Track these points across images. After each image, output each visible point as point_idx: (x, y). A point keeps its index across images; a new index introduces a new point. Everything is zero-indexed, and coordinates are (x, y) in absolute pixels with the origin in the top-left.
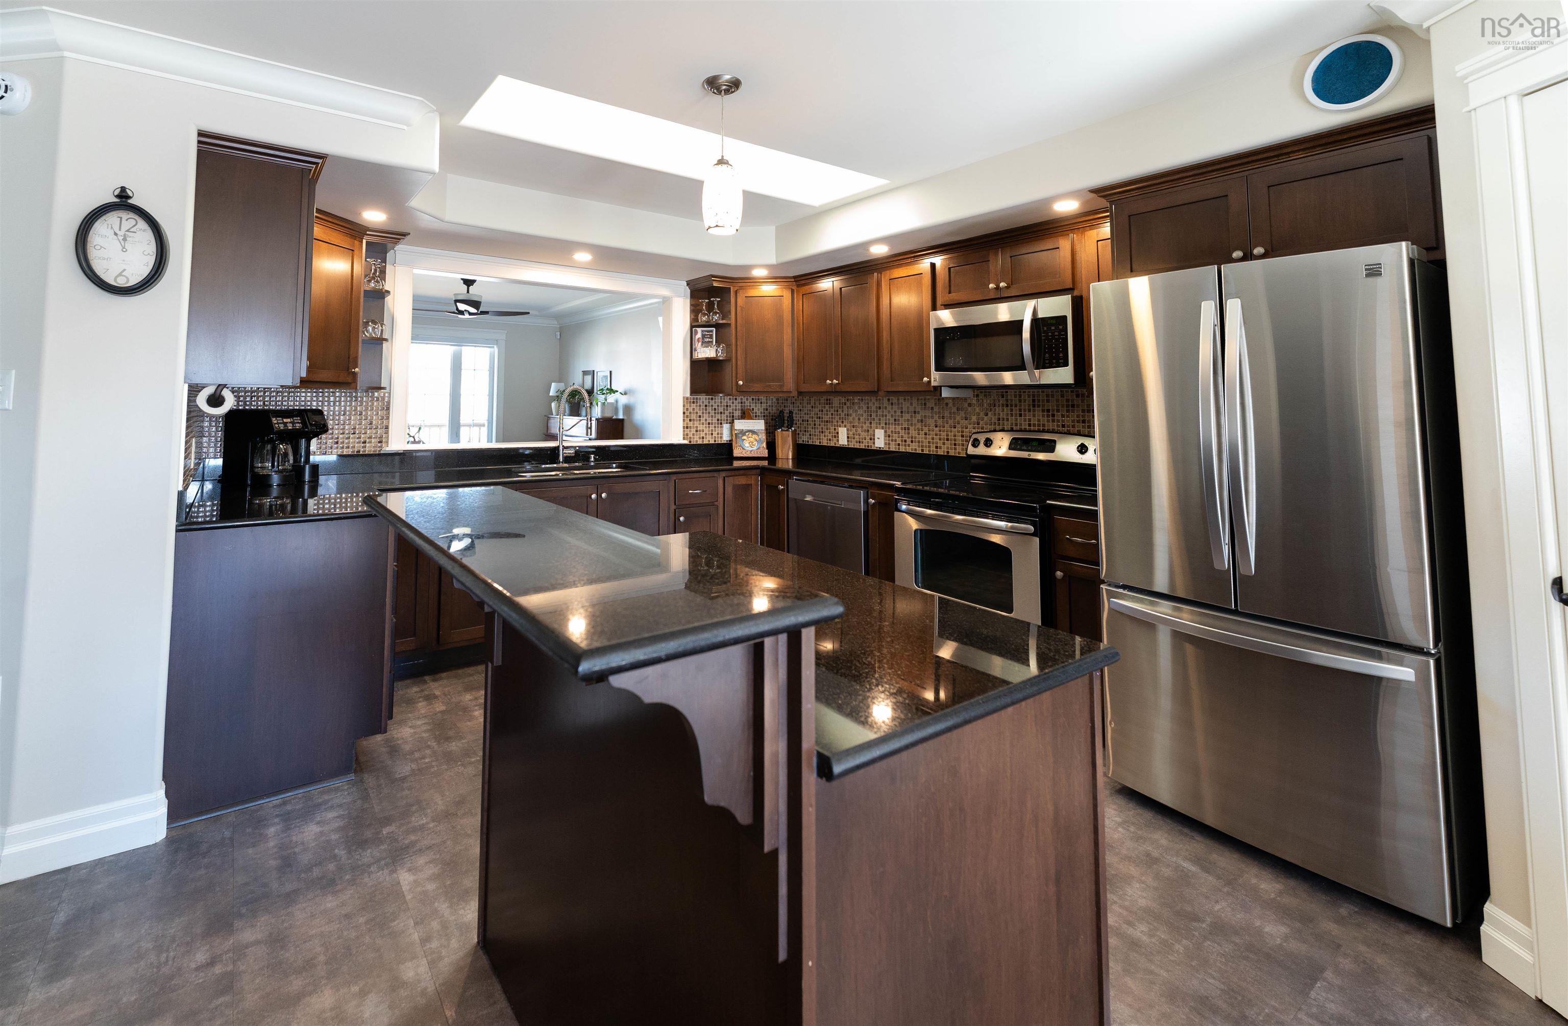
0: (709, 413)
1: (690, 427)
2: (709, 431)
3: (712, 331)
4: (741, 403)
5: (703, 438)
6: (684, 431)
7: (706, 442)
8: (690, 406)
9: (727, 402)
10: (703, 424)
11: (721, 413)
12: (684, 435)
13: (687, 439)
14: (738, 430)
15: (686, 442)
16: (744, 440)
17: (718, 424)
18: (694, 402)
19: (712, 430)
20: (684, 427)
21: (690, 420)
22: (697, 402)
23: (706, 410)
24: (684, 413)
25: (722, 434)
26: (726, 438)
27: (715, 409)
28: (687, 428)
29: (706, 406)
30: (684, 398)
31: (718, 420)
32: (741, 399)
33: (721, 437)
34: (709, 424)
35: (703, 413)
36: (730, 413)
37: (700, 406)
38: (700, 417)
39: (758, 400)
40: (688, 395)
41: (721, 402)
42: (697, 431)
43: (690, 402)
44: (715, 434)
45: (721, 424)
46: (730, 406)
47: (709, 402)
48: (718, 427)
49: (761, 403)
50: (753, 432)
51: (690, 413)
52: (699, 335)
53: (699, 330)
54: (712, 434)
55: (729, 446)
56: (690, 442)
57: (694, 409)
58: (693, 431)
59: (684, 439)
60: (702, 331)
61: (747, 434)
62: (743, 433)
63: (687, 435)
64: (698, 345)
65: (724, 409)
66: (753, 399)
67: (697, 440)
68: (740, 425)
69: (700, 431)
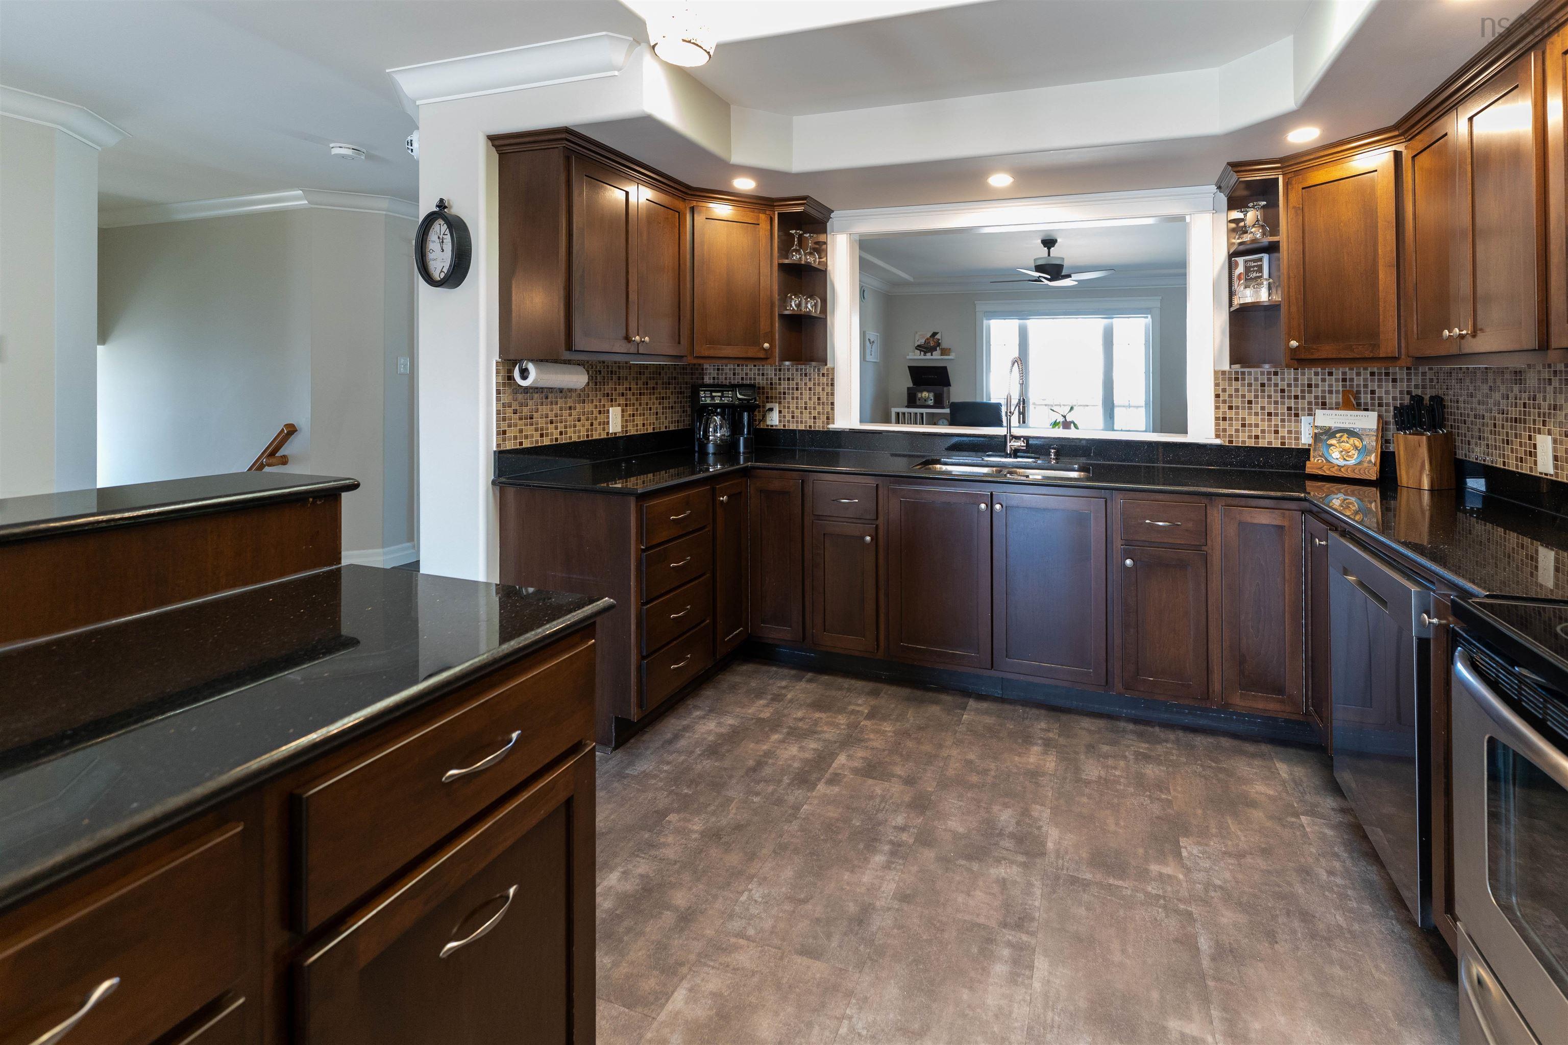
0: (1270, 397)
1: (1231, 419)
2: (1269, 426)
3: (1261, 260)
4: (1344, 380)
5: (1257, 437)
6: (1217, 425)
7: (1262, 443)
8: (1230, 385)
9: (1310, 379)
10: (1256, 414)
11: (1296, 397)
12: (1217, 430)
13: (1224, 436)
14: (1321, 428)
15: (1218, 441)
16: (1332, 445)
17: (1289, 415)
18: (1237, 379)
19: (1276, 426)
20: (1217, 419)
21: (1230, 408)
22: (1243, 379)
23: (1263, 391)
24: (1217, 396)
25: (1298, 432)
26: (1306, 439)
27: (1283, 391)
28: (1224, 419)
29: (1263, 385)
30: (1216, 372)
31: (1289, 409)
32: (1344, 373)
33: (1297, 439)
34: (1270, 414)
35: (1256, 397)
36: (1316, 397)
37: (1250, 385)
38: (1250, 402)
39: (1387, 374)
40: (1226, 366)
41: (1296, 380)
42: (1243, 425)
43: (1230, 379)
44: (1283, 432)
45: (1297, 415)
46: (1317, 386)
47: (1269, 379)
48: (1290, 421)
49: (1394, 380)
50: (1351, 433)
51: (1230, 396)
52: (1240, 269)
53: (1241, 260)
54: (1276, 432)
55: (1304, 454)
56: (1231, 442)
57: (1237, 390)
58: (1237, 425)
59: (1217, 436)
60: (1246, 262)
61: (1338, 435)
62: (1330, 433)
63: (1225, 430)
64: (1239, 287)
65: (1303, 391)
66: (1372, 374)
67: (1244, 439)
68: (1326, 418)
69: (1250, 425)
